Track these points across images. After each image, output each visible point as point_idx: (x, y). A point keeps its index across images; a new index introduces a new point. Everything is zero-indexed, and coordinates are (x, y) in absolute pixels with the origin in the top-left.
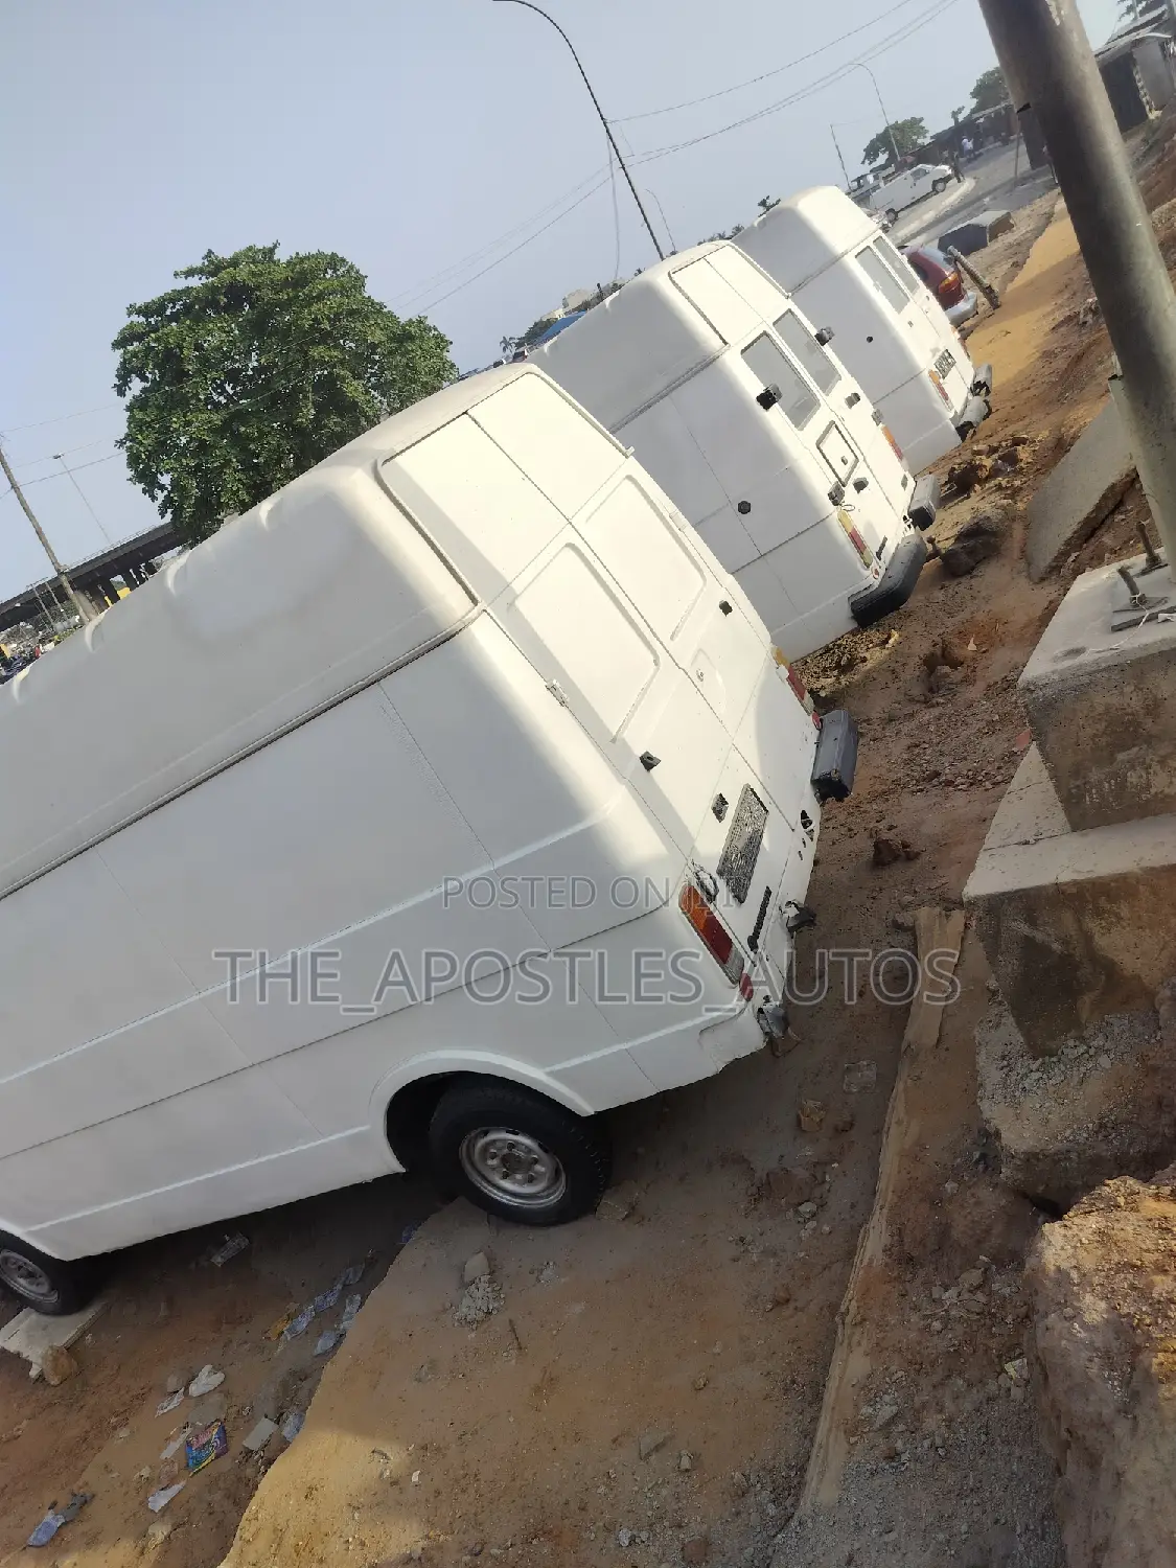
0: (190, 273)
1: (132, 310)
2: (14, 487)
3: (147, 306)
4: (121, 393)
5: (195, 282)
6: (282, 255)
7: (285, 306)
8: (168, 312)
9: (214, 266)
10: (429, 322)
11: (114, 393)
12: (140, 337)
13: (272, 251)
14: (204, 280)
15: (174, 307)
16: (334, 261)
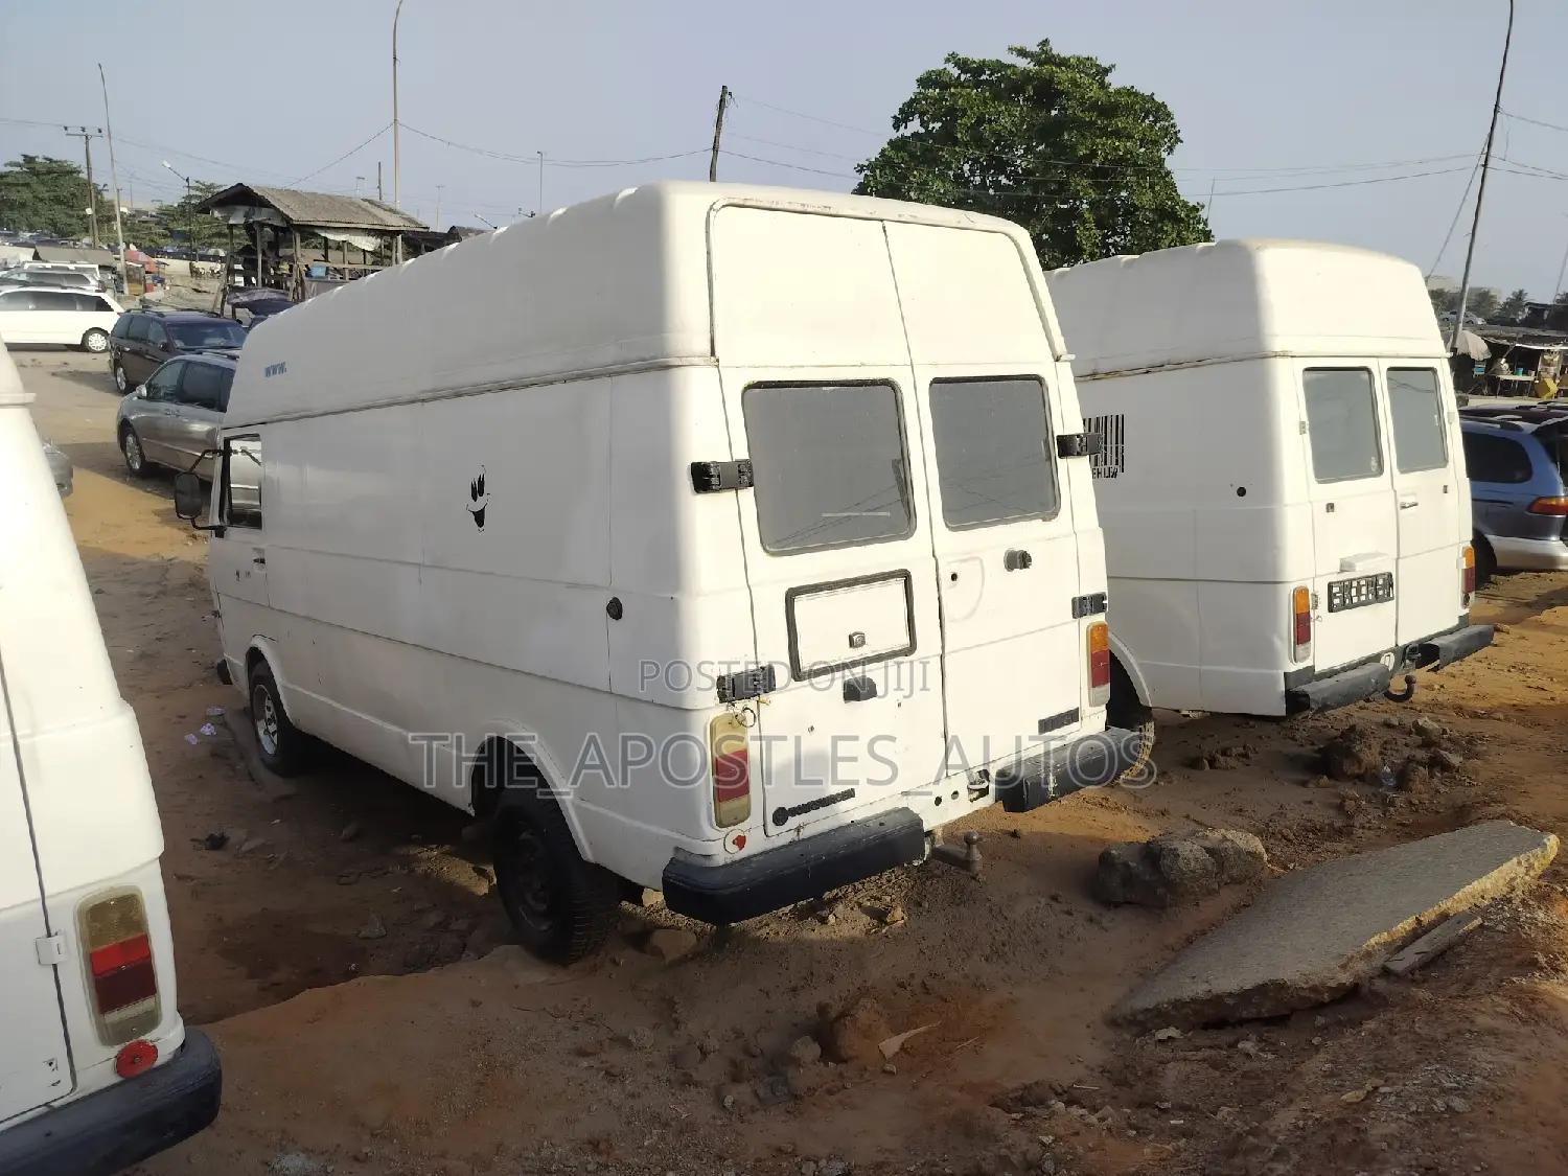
0: (1022, 53)
1: (952, 58)
2: (715, 149)
3: (965, 61)
4: (896, 127)
5: (1023, 63)
6: (1115, 81)
7: (1083, 127)
8: (984, 77)
9: (1045, 57)
10: (1203, 214)
11: (891, 122)
12: (944, 86)
13: (1107, 71)
14: (1031, 66)
15: (990, 75)
16: (1160, 111)
